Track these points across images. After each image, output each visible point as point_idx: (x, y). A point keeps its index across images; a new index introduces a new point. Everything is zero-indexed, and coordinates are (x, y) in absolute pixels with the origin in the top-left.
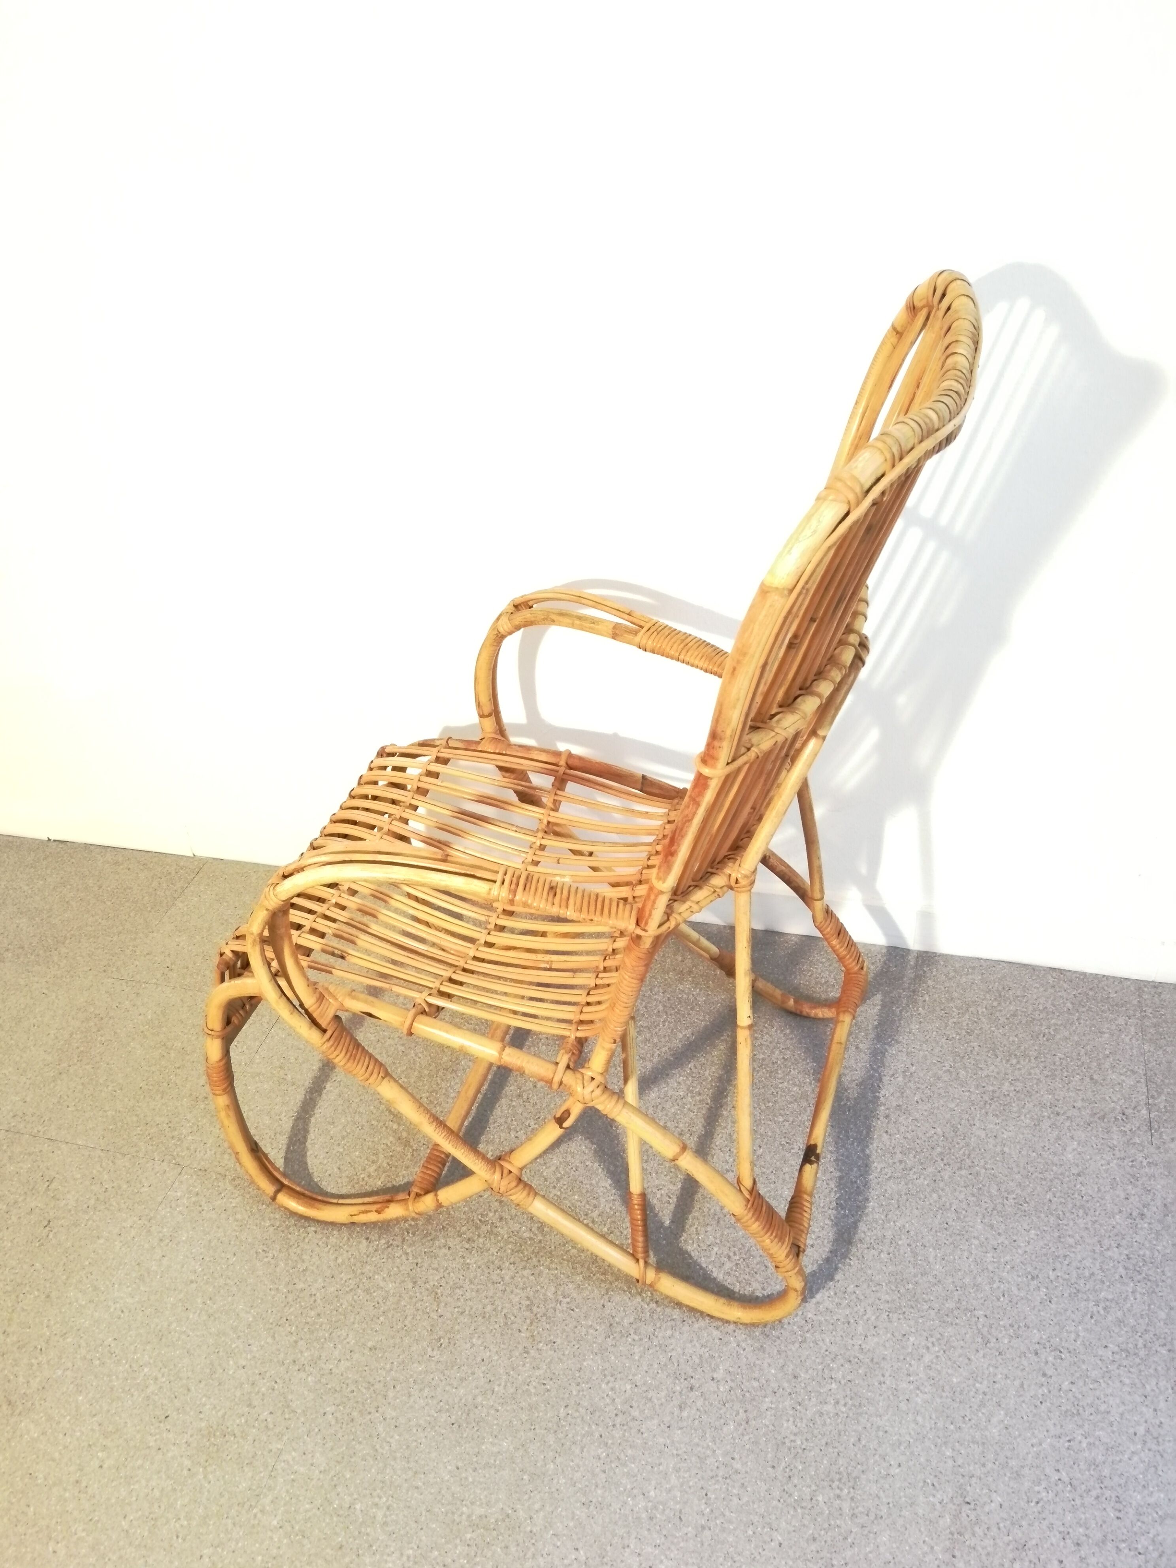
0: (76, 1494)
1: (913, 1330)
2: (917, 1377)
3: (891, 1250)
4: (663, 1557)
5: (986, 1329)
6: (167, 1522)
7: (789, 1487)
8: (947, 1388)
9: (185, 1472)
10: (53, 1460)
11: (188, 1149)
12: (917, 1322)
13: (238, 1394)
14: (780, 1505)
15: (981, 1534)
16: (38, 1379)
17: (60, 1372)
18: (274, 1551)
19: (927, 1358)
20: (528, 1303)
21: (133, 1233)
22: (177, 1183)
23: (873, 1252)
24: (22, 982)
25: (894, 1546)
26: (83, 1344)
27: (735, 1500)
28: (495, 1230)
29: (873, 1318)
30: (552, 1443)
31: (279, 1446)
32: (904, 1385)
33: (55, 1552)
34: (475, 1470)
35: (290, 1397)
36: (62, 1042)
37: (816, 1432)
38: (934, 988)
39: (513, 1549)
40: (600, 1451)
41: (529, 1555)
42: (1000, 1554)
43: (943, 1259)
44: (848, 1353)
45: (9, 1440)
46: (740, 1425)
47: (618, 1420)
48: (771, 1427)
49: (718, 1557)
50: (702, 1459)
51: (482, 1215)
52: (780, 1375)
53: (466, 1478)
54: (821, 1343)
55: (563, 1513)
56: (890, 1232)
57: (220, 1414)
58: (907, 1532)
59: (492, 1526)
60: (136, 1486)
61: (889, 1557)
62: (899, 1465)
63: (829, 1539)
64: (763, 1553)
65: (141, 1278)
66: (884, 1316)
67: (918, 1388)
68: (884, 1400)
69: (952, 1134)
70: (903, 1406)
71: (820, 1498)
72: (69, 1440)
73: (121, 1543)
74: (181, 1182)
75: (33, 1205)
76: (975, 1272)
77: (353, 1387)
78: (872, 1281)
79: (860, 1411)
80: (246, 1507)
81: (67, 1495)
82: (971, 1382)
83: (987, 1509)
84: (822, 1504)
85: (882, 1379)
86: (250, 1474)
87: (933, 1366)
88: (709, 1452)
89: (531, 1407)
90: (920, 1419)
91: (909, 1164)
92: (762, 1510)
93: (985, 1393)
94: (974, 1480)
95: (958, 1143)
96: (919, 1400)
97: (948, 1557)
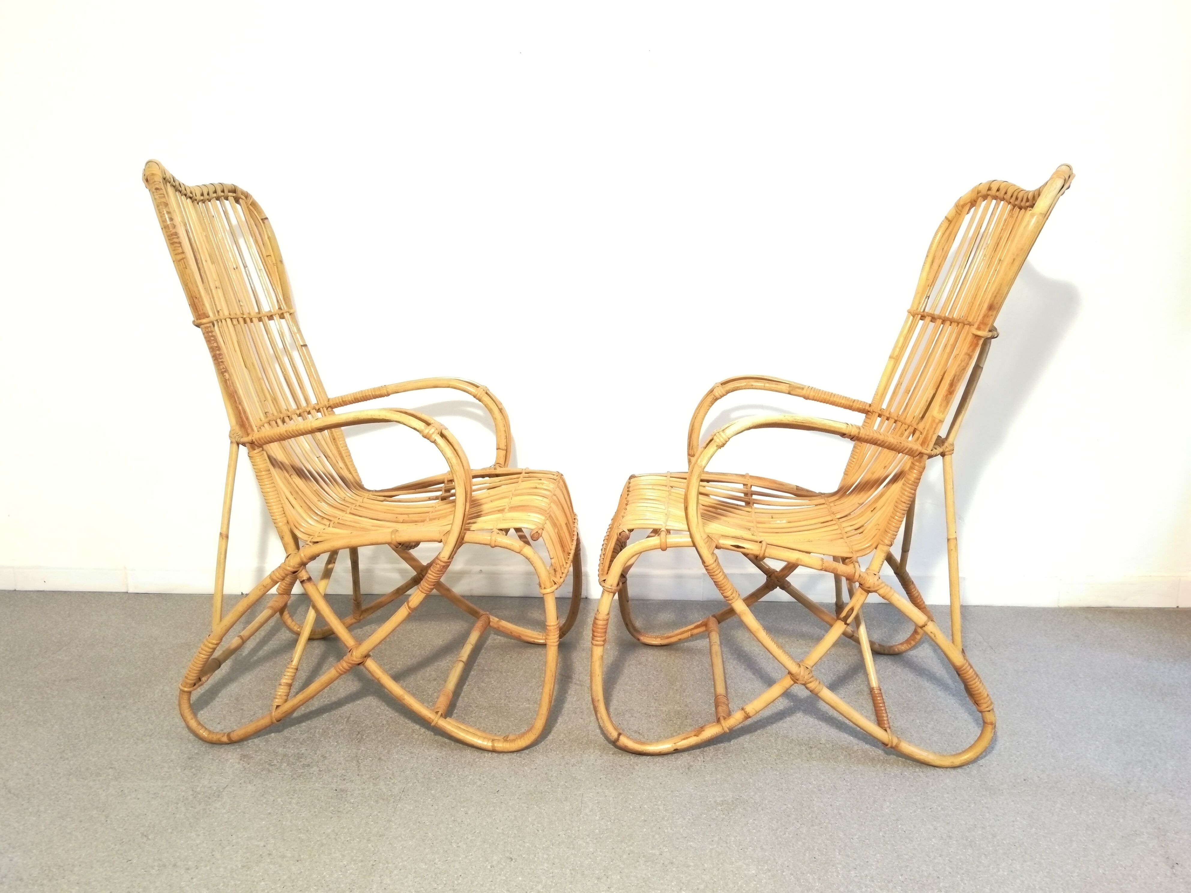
0: (457, 825)
4: (835, 801)
6: (527, 826)
9: (525, 808)
10: (431, 815)
16: (397, 789)
17: (410, 785)
18: (605, 827)
26: (419, 773)
27: (861, 779)
30: (745, 773)
31: (580, 792)
34: (707, 786)
35: (574, 775)
39: (749, 809)
40: (774, 773)
41: (760, 810)
47: (778, 761)
53: (704, 790)
55: (769, 794)
57: (533, 786)
59: (731, 803)
60: (496, 817)
72: (436, 807)
80: (575, 815)
81: (451, 826)
84: (908, 775)
86: (569, 804)
89: (725, 763)
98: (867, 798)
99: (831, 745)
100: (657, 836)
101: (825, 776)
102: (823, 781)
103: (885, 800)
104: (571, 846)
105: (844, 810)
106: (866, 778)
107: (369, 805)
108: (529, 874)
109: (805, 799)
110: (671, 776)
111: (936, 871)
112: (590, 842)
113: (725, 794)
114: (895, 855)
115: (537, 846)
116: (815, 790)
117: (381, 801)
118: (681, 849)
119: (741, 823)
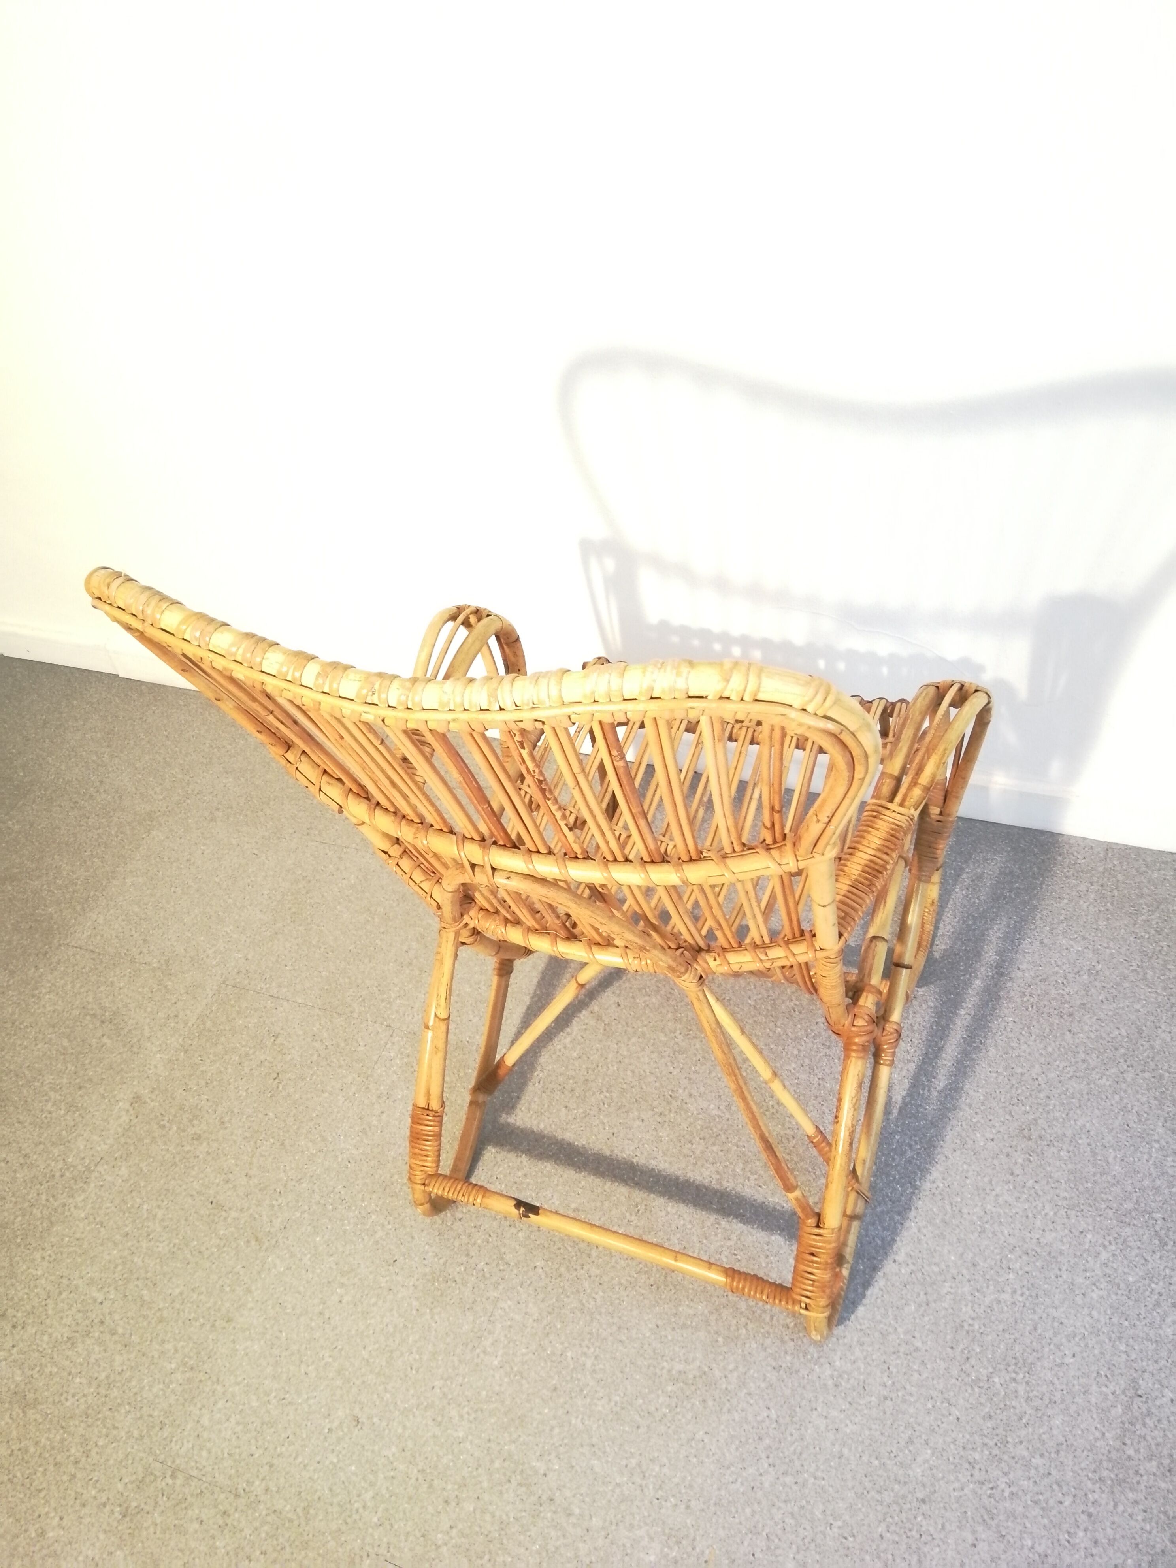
0: (321, 1324)
1: (1091, 1228)
2: (1093, 1274)
3: (1071, 1149)
4: (848, 1422)
5: (1163, 1232)
6: (402, 1354)
7: (967, 1367)
8: (1122, 1286)
9: (414, 1312)
10: (299, 1293)
11: (397, 1012)
12: (1094, 1220)
13: (457, 1243)
14: (958, 1383)
15: (1152, 1425)
16: (279, 1220)
17: (298, 1214)
18: (497, 1388)
19: (1104, 1255)
20: (718, 1177)
21: (354, 1089)
22: (390, 1044)
23: (1052, 1149)
24: (234, 842)
25: (1067, 1429)
26: (317, 1190)
27: (916, 1375)
28: (685, 1106)
29: (1052, 1213)
30: (743, 1310)
31: (496, 1295)
32: (1081, 1280)
33: (306, 1373)
34: (673, 1329)
36: (275, 903)
37: (993, 1318)
38: (1123, 883)
39: (710, 1403)
40: (788, 1321)
41: (725, 1409)
42: (1169, 1445)
43: (1122, 1160)
44: (1026, 1246)
45: (259, 1273)
46: (920, 1306)
48: (951, 1311)
49: (899, 1426)
50: (884, 1335)
51: (672, 1091)
52: (959, 1262)
53: (666, 1337)
54: (1000, 1235)
55: (756, 1375)
56: (1070, 1131)
57: (442, 1261)
58: (1080, 1418)
59: (691, 1382)
60: (373, 1321)
61: (1062, 1439)
62: (1074, 1356)
63: (1005, 1418)
64: (942, 1426)
65: (364, 1131)
66: (1062, 1212)
67: (1094, 1285)
68: (1060, 1293)
69: (1137, 1035)
70: (1079, 1300)
71: (996, 1380)
72: (311, 1276)
73: (363, 1370)
74: (393, 1043)
75: (262, 1058)
76: (1154, 1175)
77: (560, 1245)
78: (1051, 1177)
79: (1037, 1301)
80: (470, 1346)
81: (313, 1324)
82: (1147, 1282)
83: (1158, 1403)
84: (998, 1385)
85: (1059, 1273)
87: (1110, 1264)
88: (891, 1330)
90: (1095, 1313)
91: (1092, 1063)
92: (941, 1387)
93: (1160, 1294)
94: (1146, 1375)
95: (1142, 1045)
96: (1094, 1296)
97: (1118, 1444)
100: (557, 1431)
107: (237, 1247)
112: (466, 1416)
113: (691, 1355)
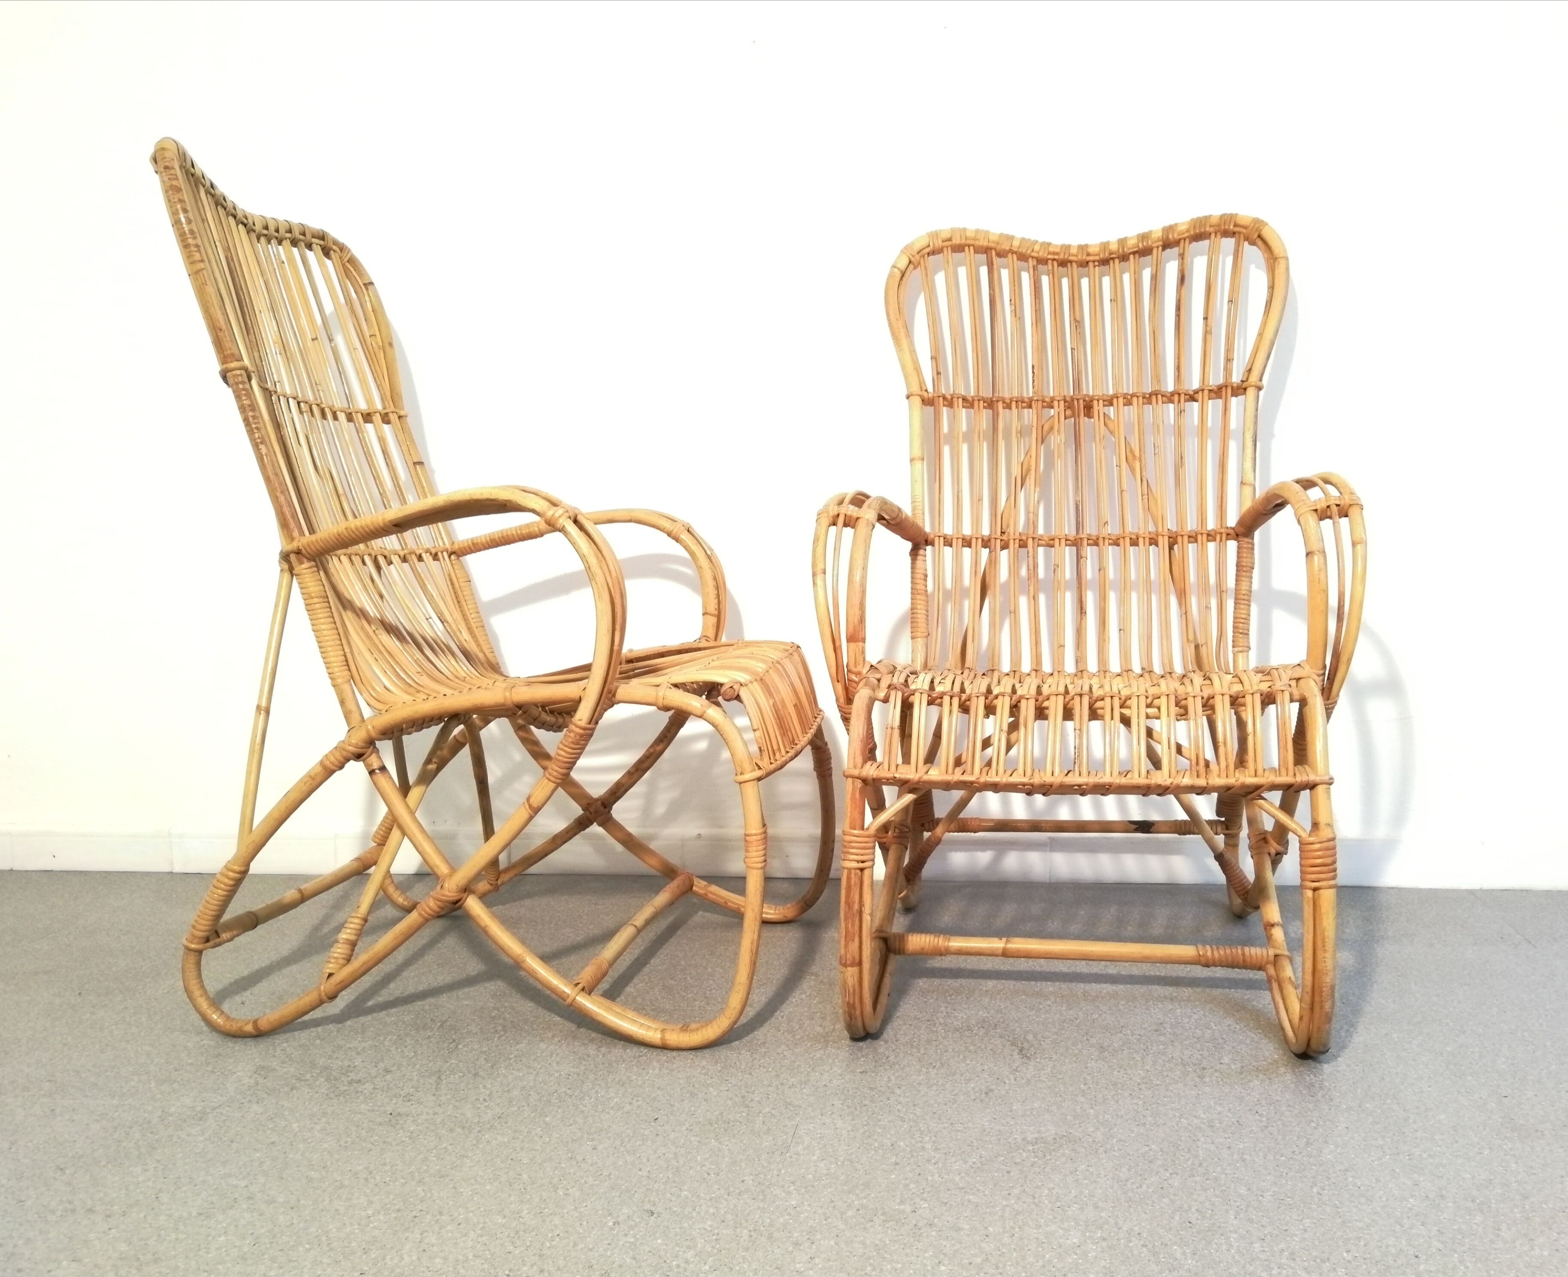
0: (574, 1164)
6: (692, 1168)
9: (695, 1143)
18: (825, 1172)
30: (1083, 1101)
31: (793, 1123)
33: (566, 1194)
34: (1014, 1118)
35: (789, 1100)
57: (716, 1113)
60: (644, 1154)
72: (547, 1140)
98: (1295, 1138)
99: (1239, 1065)
100: (912, 1186)
101: (1224, 1107)
102: (1220, 1113)
103: (1326, 1142)
104: (761, 1197)
105: (1251, 1155)
106: (1297, 1112)
107: (436, 1135)
108: (676, 1235)
109: (1183, 1138)
110: (953, 1104)
111: (1414, 1247)
112: (794, 1192)
113: (1043, 1129)
114: (1339, 1220)
115: (702, 1195)
116: (1203, 1126)
117: (459, 1130)
118: (951, 1205)
119: (1063, 1170)
